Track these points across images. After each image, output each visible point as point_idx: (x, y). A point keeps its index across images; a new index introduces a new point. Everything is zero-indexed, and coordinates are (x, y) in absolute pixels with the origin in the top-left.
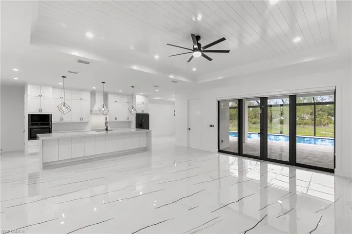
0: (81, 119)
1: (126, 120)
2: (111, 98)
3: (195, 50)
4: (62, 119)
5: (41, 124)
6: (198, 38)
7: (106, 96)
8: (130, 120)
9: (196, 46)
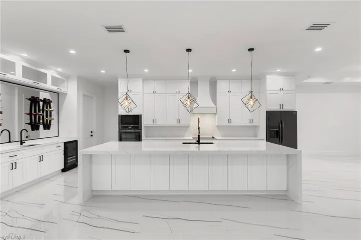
0: (178, 121)
1: (247, 123)
2: (222, 86)
4: (155, 121)
5: (133, 127)
7: (213, 84)
8: (255, 123)
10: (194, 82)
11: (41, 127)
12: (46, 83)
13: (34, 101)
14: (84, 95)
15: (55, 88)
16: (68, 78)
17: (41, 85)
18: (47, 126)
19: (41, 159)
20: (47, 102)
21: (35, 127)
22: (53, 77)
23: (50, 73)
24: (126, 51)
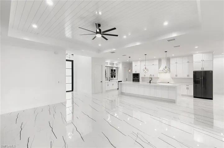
0: (153, 76)
1: (186, 76)
2: (172, 61)
3: (97, 33)
4: (145, 76)
5: (137, 78)
6: (99, 25)
9: (98, 31)
10: (160, 60)
11: (113, 77)
12: (114, 65)
13: (112, 70)
14: (124, 67)
15: (116, 66)
16: (119, 63)
17: (113, 66)
18: (115, 77)
19: (113, 85)
20: (115, 70)
21: (112, 77)
22: (116, 64)
23: (115, 63)
24: (130, 57)
